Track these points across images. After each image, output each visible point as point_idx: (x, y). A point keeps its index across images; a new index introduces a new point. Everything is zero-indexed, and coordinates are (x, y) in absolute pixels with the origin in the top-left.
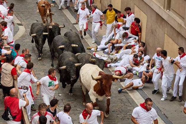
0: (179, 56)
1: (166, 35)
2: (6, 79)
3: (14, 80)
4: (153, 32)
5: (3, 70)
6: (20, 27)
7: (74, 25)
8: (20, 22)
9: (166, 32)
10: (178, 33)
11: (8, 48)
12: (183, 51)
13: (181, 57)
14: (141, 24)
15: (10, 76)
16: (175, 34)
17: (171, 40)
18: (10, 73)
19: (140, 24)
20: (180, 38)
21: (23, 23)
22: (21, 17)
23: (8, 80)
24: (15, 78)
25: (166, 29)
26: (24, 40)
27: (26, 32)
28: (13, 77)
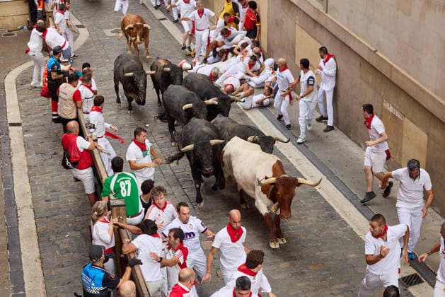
0: (322, 60)
1: (297, 26)
2: (65, 107)
3: (77, 108)
4: (278, 23)
5: (61, 94)
6: (80, 30)
7: (161, 21)
8: (79, 23)
9: (297, 23)
10: (316, 22)
11: (66, 62)
12: (326, 52)
13: (325, 62)
14: (259, 10)
15: (72, 102)
16: (311, 25)
17: (305, 34)
18: (72, 99)
19: (257, 10)
20: (318, 29)
21: (84, 24)
22: (81, 16)
23: (69, 108)
24: (79, 106)
25: (297, 17)
26: (88, 48)
27: (90, 36)
28: (76, 105)
